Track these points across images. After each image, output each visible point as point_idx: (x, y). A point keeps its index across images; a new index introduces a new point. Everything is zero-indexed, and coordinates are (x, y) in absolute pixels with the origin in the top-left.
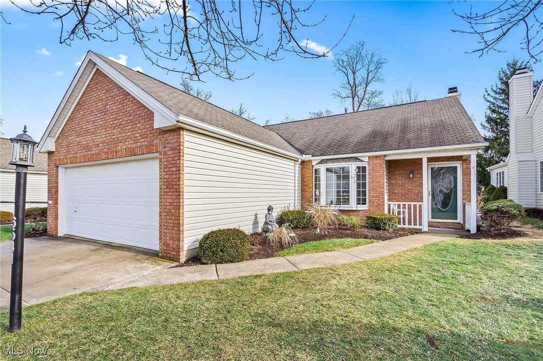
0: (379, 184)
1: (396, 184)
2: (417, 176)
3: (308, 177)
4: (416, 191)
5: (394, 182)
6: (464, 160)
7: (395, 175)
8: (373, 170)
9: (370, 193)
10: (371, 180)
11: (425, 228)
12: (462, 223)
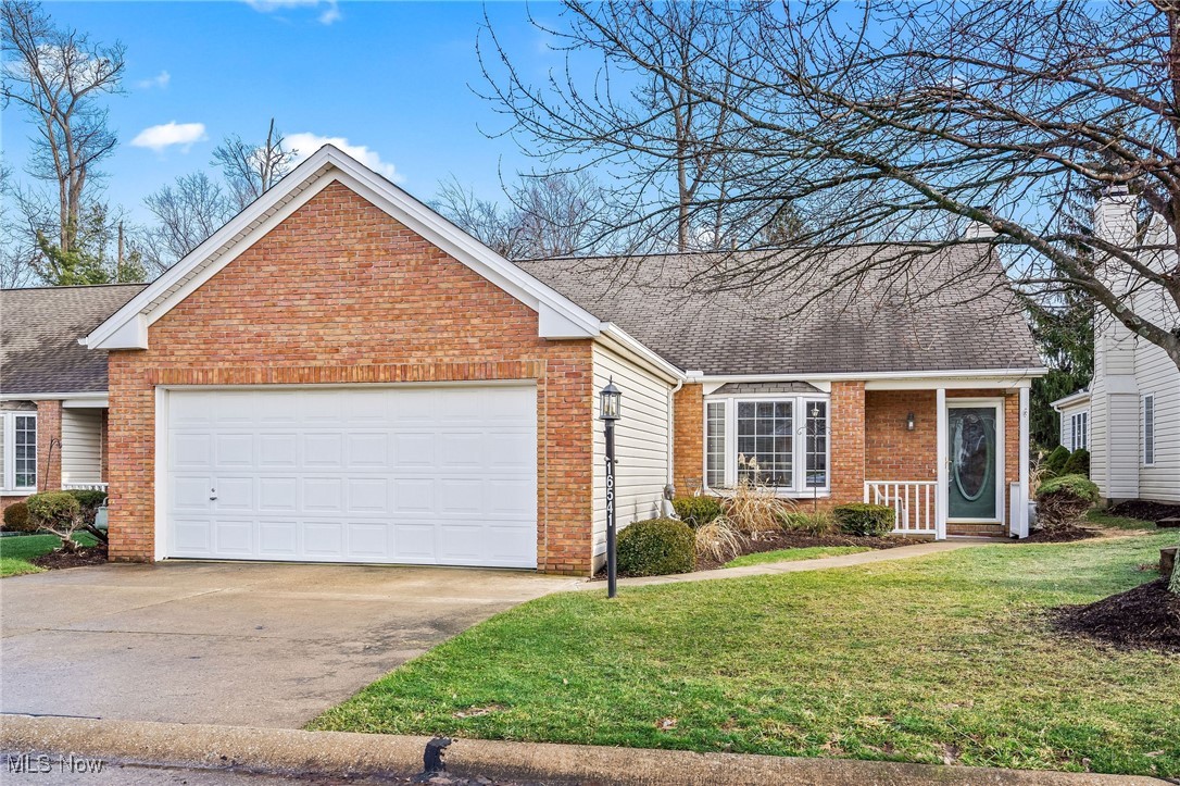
0: (852, 441)
1: (880, 442)
2: (921, 425)
3: (693, 422)
4: (920, 458)
5: (875, 437)
6: (1008, 395)
7: (878, 421)
8: (841, 411)
9: (832, 461)
10: (836, 433)
11: (941, 533)
12: (1003, 524)
